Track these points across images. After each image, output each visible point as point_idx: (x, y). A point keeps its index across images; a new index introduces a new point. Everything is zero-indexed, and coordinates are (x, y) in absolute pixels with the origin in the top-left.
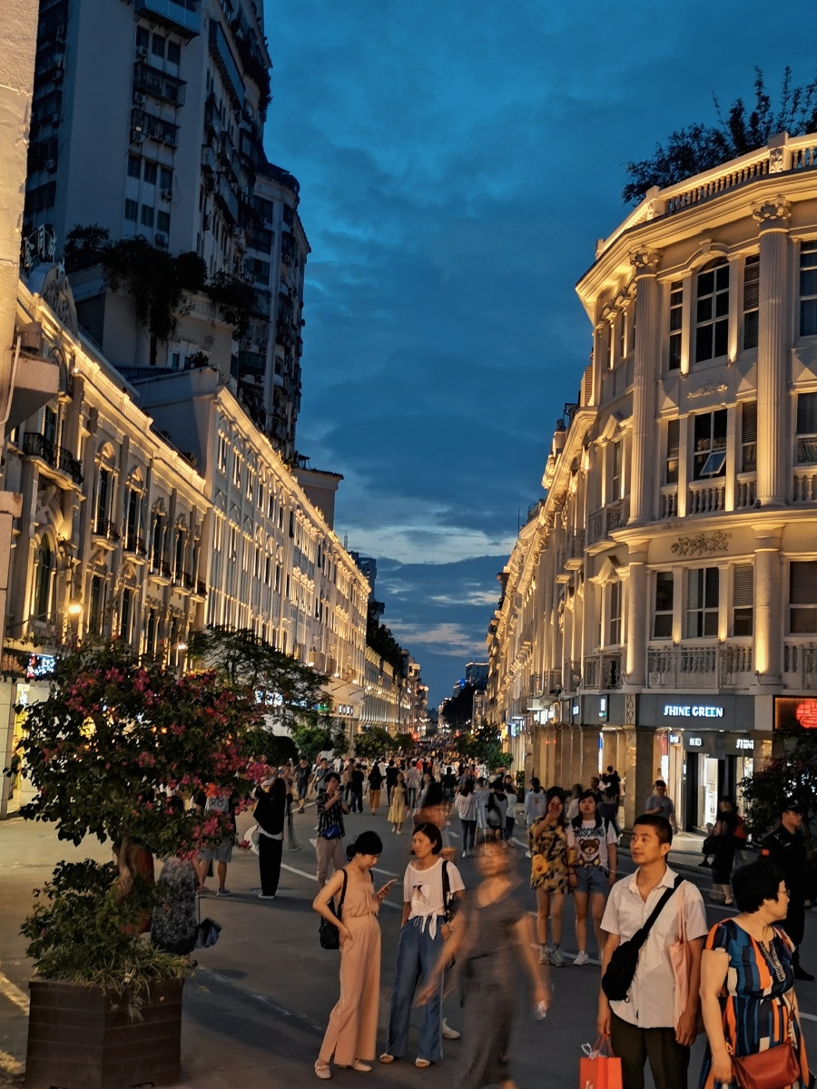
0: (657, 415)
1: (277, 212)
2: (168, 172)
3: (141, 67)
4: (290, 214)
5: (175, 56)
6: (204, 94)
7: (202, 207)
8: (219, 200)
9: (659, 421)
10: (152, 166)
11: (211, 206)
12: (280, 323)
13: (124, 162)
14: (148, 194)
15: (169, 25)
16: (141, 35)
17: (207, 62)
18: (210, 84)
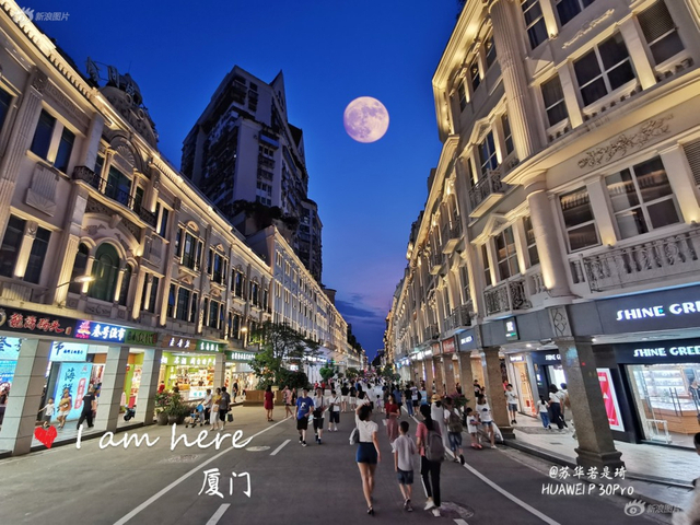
0: (529, 80)
1: (311, 212)
2: (270, 188)
3: (260, 156)
4: (315, 213)
5: (271, 154)
6: (281, 167)
7: (282, 199)
8: (288, 199)
9: (533, 84)
10: (264, 186)
11: (285, 200)
12: (314, 243)
13: (255, 184)
14: (263, 194)
15: (270, 145)
16: (261, 148)
17: (282, 157)
18: (284, 164)
